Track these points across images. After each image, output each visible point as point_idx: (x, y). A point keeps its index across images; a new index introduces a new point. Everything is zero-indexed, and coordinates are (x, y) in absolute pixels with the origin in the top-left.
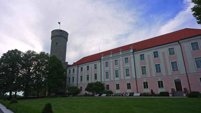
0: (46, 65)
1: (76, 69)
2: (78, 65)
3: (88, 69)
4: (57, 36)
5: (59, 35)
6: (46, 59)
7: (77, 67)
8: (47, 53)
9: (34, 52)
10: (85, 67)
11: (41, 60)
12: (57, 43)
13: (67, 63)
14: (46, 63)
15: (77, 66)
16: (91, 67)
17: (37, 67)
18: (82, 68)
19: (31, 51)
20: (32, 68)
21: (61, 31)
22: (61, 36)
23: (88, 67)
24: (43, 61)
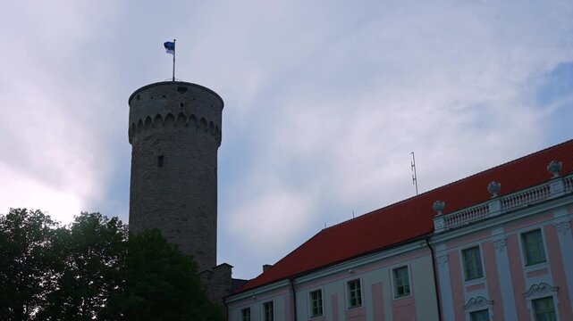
0: (110, 289)
1: (281, 301)
2: (292, 278)
3: (356, 300)
4: (159, 116)
5: (170, 116)
6: (109, 254)
7: (287, 293)
8: (114, 220)
9: (40, 217)
10: (334, 288)
11: (79, 262)
12: (161, 158)
13: (227, 268)
14: (111, 275)
15: (286, 282)
16: (377, 288)
17: (61, 302)
18: (316, 295)
19: (24, 211)
20: (37, 310)
21: (183, 87)
22: (181, 115)
23: (354, 285)
24: (95, 265)
